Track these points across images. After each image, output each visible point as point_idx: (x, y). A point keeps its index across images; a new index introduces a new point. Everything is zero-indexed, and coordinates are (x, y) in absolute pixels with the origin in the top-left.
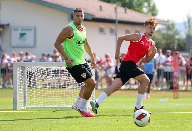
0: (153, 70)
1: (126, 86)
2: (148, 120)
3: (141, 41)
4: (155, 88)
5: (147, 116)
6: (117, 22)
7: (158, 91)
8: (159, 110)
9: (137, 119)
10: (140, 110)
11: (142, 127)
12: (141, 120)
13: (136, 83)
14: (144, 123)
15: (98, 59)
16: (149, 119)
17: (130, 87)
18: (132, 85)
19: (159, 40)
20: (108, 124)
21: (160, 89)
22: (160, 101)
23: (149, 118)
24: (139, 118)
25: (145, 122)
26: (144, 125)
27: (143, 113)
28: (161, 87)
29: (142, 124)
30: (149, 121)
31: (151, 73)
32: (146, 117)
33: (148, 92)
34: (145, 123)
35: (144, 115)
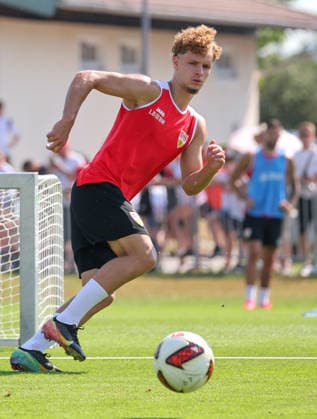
0: (284, 202)
1: (182, 263)
2: (206, 370)
3: (154, 107)
4: (290, 269)
5: (203, 355)
6: (146, 24)
7: (299, 278)
8: (303, 349)
9: (169, 361)
10: (182, 335)
11: (182, 392)
12: (183, 366)
13: (217, 251)
14: (190, 379)
15: (74, 161)
16: (211, 367)
17: (197, 266)
18: (205, 256)
19: (304, 91)
20: (115, 404)
21: (307, 271)
22: (309, 315)
23: (211, 362)
24: (174, 358)
25: (195, 375)
26: (190, 384)
27: (192, 345)
28: (313, 263)
29: (185, 383)
30: (209, 373)
31: (276, 214)
32: (200, 357)
33: (265, 284)
34: (195, 379)
35: (194, 352)
